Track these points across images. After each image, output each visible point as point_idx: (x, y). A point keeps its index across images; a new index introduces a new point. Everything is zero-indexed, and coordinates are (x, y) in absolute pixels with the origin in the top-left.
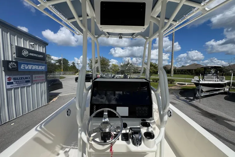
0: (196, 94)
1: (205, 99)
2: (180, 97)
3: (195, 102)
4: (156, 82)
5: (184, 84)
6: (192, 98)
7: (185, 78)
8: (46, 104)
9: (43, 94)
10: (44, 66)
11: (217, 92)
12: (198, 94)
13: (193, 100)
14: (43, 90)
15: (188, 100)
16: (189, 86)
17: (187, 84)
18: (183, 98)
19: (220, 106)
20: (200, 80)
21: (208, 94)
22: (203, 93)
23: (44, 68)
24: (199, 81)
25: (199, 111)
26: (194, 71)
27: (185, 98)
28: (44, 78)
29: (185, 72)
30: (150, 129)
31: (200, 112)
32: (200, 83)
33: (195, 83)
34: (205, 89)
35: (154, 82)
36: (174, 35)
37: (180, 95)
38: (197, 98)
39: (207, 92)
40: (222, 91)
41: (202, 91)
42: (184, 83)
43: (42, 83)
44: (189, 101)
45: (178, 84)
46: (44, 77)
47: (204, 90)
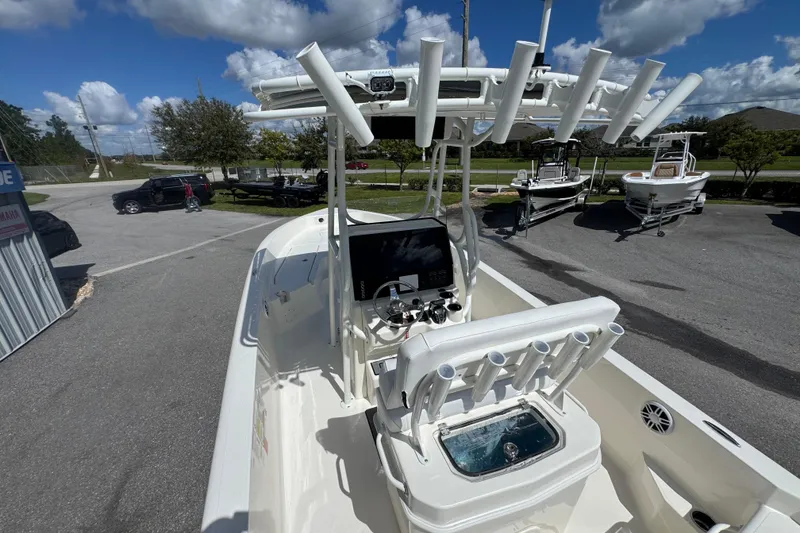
0: (520, 218)
1: (537, 228)
2: (484, 230)
3: (516, 240)
4: (421, 188)
5: (495, 191)
6: (510, 229)
7: (497, 169)
8: (65, 312)
9: (41, 279)
10: (5, 172)
11: (562, 208)
12: (523, 220)
13: (513, 233)
14: (35, 264)
15: (502, 236)
16: (506, 194)
17: (502, 191)
18: (492, 232)
19: (563, 241)
20: (529, 182)
21: (544, 214)
22: (534, 214)
23: (7, 177)
24: (526, 185)
25: (522, 258)
26: (519, 145)
27: (497, 232)
28: (22, 219)
29: (496, 150)
30: (454, 301)
31: (524, 262)
32: (530, 188)
33: (519, 190)
34: (538, 203)
35: (413, 188)
36: (468, 18)
37: (484, 224)
38: (522, 228)
39: (543, 209)
40: (573, 204)
41: (533, 210)
42: (493, 187)
43: (18, 239)
44: (505, 238)
45: (479, 190)
46: (17, 215)
47: (536, 207)
